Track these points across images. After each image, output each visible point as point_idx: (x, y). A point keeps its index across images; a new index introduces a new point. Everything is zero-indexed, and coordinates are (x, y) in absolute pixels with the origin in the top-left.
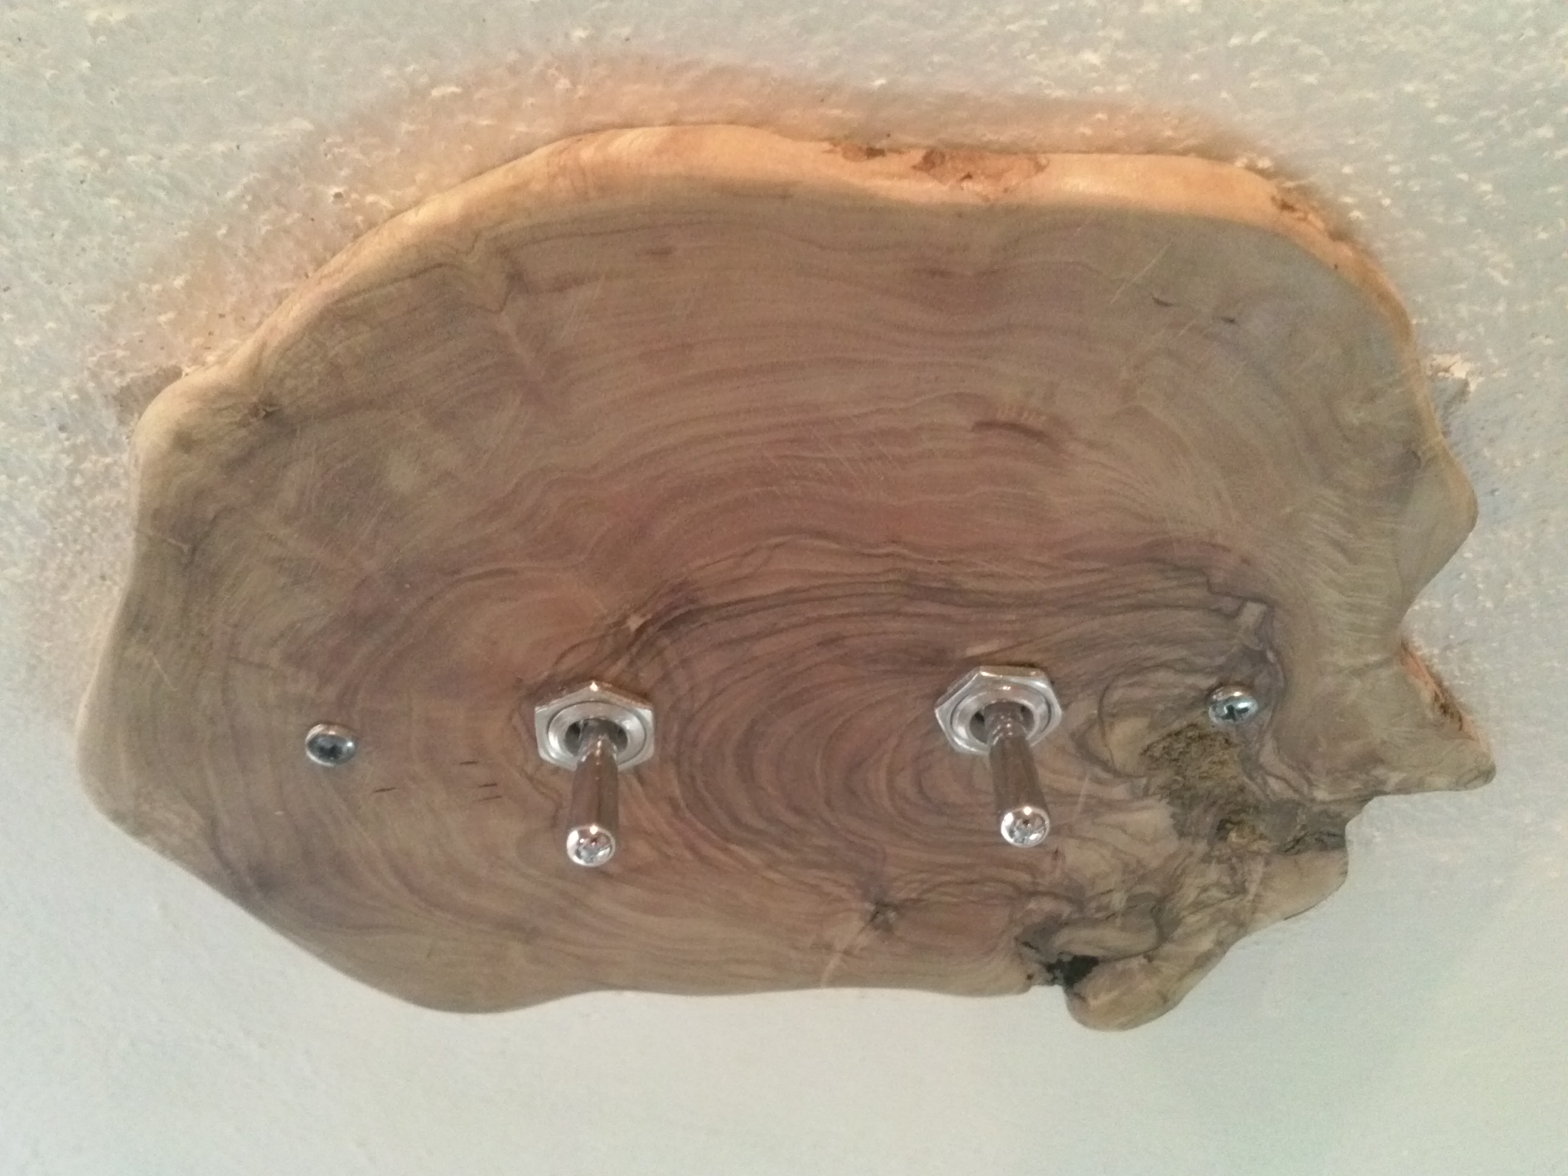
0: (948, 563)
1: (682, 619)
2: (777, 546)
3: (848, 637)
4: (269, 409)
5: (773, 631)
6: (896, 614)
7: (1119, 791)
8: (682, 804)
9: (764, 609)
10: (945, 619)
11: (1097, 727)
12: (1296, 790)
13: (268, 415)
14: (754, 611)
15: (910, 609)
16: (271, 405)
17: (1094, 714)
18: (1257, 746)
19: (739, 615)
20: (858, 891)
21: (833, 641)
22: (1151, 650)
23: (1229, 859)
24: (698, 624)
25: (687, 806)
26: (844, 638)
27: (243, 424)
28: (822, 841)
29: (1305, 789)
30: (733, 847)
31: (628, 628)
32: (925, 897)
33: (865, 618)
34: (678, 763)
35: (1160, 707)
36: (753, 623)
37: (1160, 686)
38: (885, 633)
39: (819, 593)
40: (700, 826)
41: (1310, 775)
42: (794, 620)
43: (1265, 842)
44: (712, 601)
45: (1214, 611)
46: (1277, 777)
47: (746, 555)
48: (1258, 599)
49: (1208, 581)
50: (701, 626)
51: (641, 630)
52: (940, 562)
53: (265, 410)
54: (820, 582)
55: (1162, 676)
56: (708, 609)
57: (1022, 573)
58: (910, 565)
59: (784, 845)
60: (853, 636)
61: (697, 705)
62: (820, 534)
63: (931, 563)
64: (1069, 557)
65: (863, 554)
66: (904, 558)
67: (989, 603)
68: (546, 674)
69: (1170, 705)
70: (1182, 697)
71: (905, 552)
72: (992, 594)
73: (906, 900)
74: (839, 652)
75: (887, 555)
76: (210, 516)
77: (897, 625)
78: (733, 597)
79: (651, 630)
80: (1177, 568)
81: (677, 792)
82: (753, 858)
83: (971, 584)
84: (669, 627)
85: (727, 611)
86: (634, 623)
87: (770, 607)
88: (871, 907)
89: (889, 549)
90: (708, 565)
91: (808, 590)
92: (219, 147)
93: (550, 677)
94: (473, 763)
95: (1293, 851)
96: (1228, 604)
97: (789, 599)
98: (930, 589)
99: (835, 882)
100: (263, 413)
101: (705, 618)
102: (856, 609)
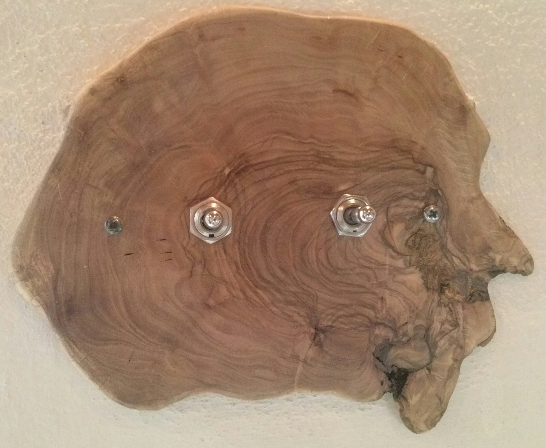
0: (329, 147)
1: (243, 170)
2: (275, 138)
3: (298, 180)
4: (122, 79)
5: (274, 177)
6: (314, 170)
7: (400, 263)
8: (240, 266)
9: (270, 166)
10: (331, 172)
11: (387, 228)
12: (464, 265)
13: (122, 81)
14: (267, 167)
15: (318, 167)
16: (123, 78)
17: (385, 221)
18: (445, 239)
19: (262, 169)
20: (308, 320)
21: (293, 182)
22: (399, 189)
23: (448, 305)
24: (248, 172)
25: (242, 266)
26: (297, 180)
27: (113, 85)
28: (293, 289)
29: (467, 263)
30: (259, 291)
31: (225, 174)
32: (334, 324)
33: (304, 171)
34: (239, 242)
35: (408, 217)
36: (267, 172)
37: (406, 207)
38: (310, 179)
39: (289, 159)
40: (247, 279)
41: (467, 255)
42: (281, 171)
43: (459, 295)
44: (254, 162)
45: (417, 170)
46: (456, 257)
47: (265, 141)
48: (431, 166)
49: (413, 157)
50: (249, 173)
51: (229, 174)
52: (327, 147)
53: (121, 80)
54: (289, 154)
55: (405, 202)
56: (252, 166)
57: (353, 152)
58: (317, 148)
59: (278, 290)
60: (300, 180)
61: (247, 212)
62: (288, 134)
63: (323, 147)
64: (367, 145)
65: (302, 142)
66: (315, 144)
67: (344, 166)
68: (195, 194)
69: (411, 217)
70: (414, 212)
71: (315, 141)
72: (344, 161)
73: (327, 326)
74: (296, 187)
75: (309, 143)
76: (94, 120)
77: (315, 175)
78: (260, 160)
79: (233, 175)
80: (402, 151)
81: (239, 260)
82: (266, 298)
83: (338, 157)
84: (238, 174)
85: (258, 167)
86: (227, 171)
87: (273, 165)
88: (313, 331)
89: (310, 140)
90: (252, 146)
91: (285, 158)
92: (118, 25)
93: (196, 196)
94: (164, 240)
95: (471, 301)
96: (421, 167)
97: (278, 162)
98: (324, 158)
99: (298, 313)
100: (120, 81)
101: (251, 170)
102: (301, 167)
